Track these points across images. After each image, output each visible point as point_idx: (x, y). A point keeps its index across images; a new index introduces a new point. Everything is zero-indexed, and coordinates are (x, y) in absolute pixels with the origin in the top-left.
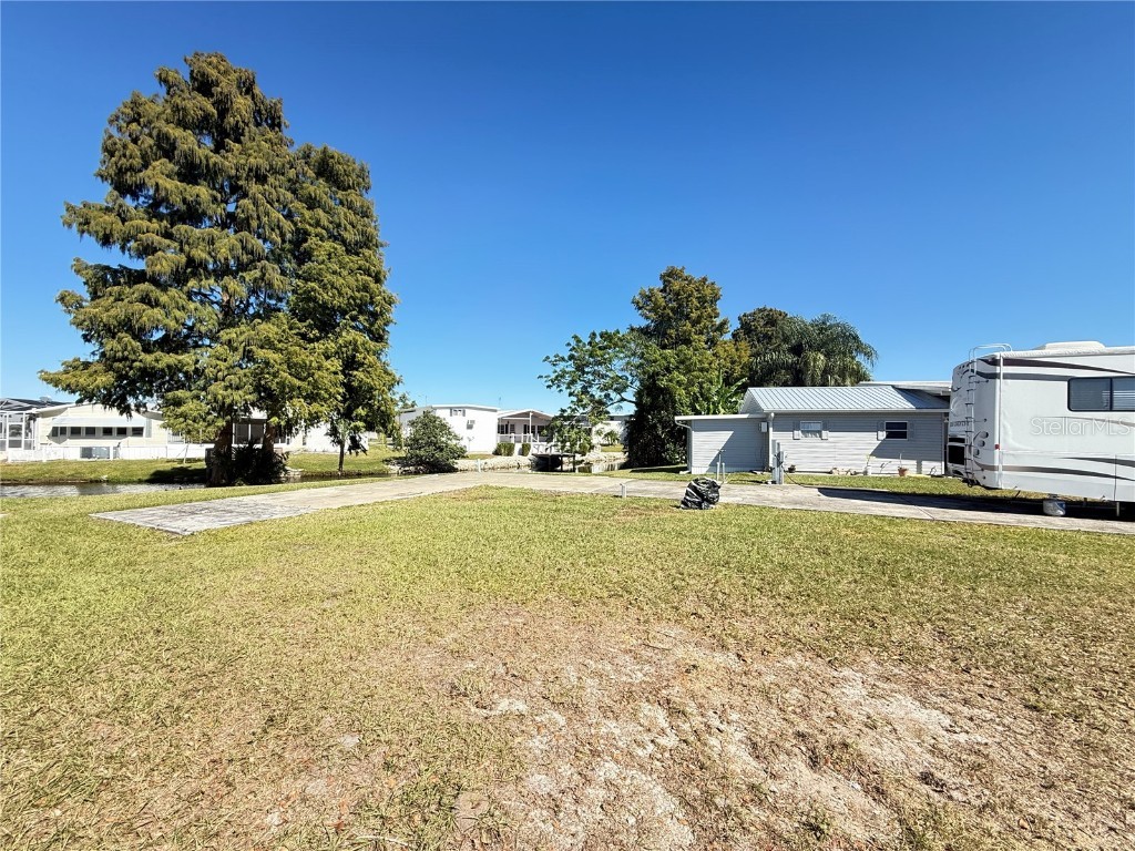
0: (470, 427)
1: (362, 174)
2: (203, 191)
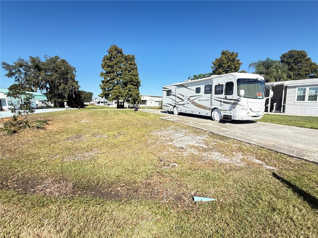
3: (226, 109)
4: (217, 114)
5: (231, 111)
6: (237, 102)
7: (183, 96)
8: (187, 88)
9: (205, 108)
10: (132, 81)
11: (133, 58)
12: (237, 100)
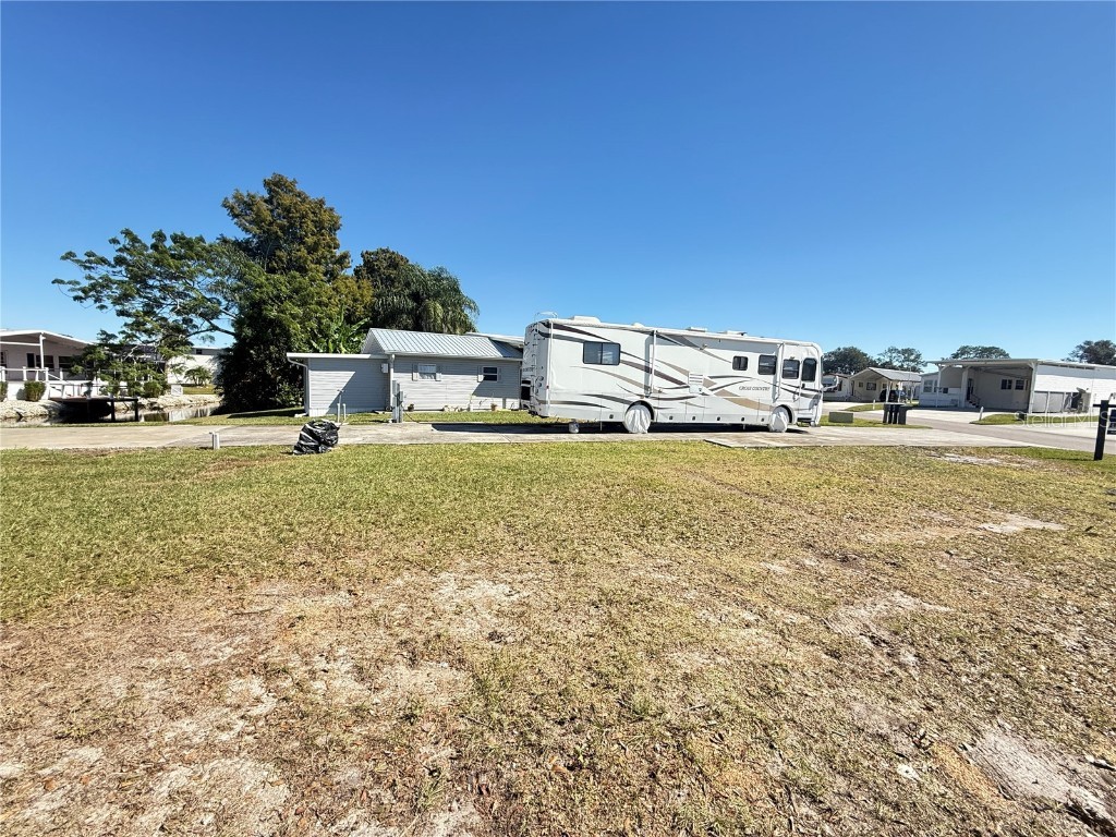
5: (811, 411)
7: (686, 373)
8: (701, 350)
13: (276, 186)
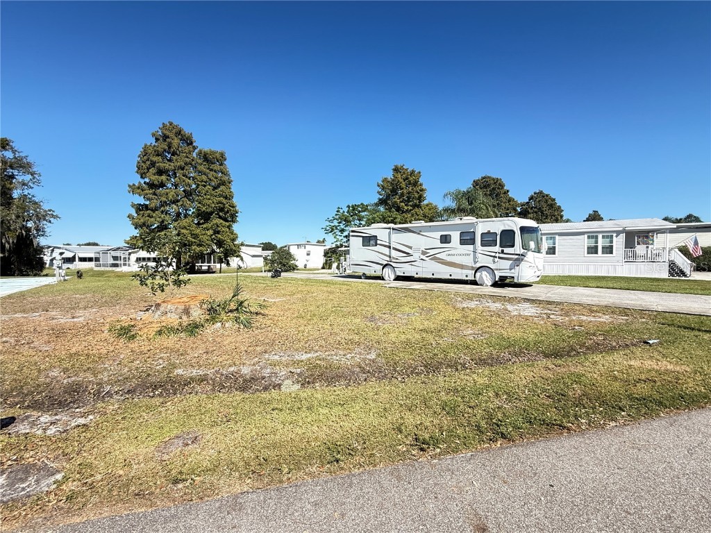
0: (308, 254)
1: (222, 155)
2: (164, 178)
3: (503, 268)
4: (488, 275)
5: (513, 271)
6: (522, 257)
7: (411, 248)
8: (419, 234)
9: (462, 267)
10: (222, 210)
11: (221, 159)
12: (522, 255)
13: (396, 170)
